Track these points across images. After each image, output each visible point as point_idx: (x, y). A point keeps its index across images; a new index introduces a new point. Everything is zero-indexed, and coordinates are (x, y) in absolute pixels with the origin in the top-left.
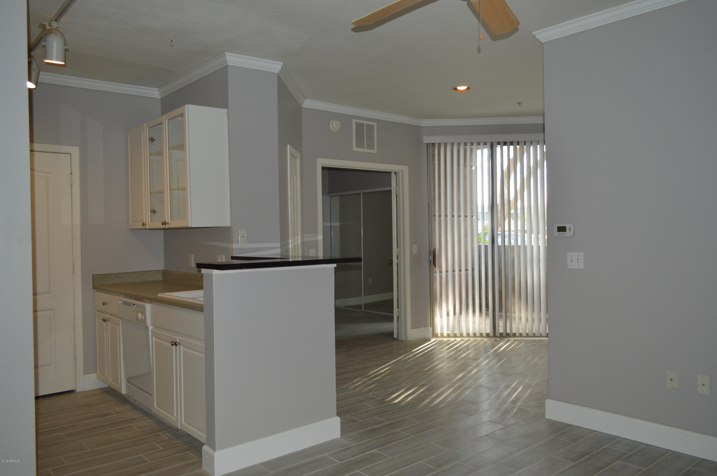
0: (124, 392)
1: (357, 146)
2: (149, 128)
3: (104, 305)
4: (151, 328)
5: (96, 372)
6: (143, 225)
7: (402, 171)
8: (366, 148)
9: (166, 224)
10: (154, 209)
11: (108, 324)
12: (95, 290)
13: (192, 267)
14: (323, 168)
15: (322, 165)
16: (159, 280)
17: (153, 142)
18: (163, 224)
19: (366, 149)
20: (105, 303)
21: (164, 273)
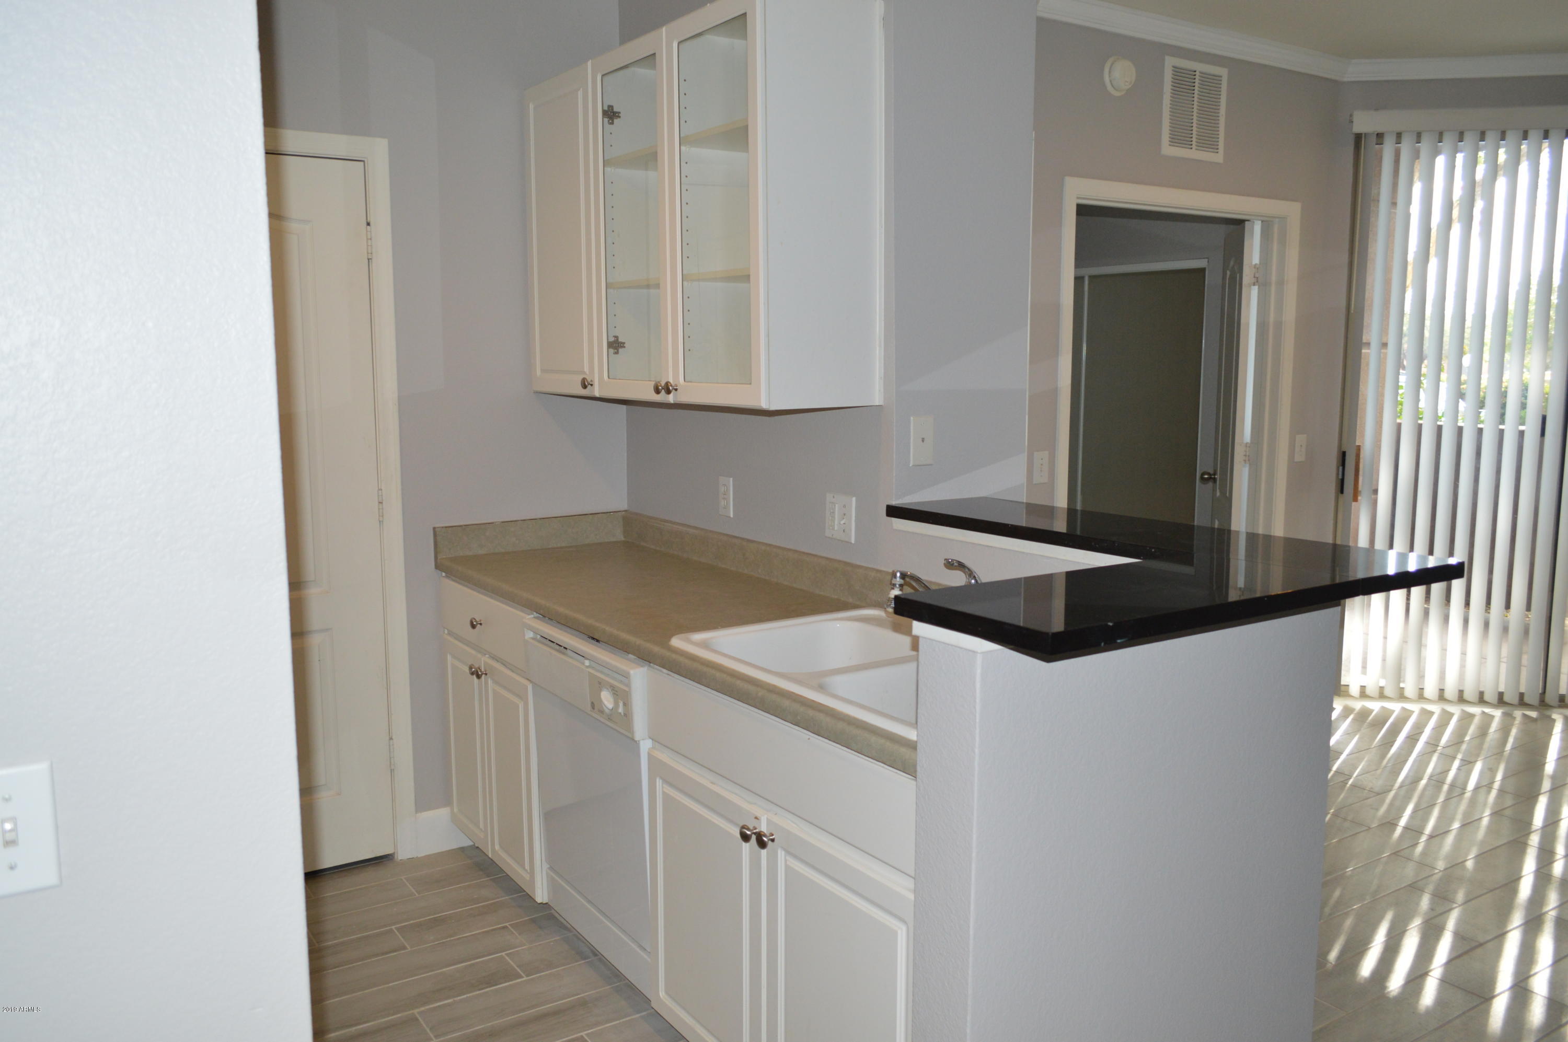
0: (541, 895)
1: (1174, 141)
2: (603, 76)
3: (473, 626)
4: (646, 745)
5: (448, 802)
6: (585, 387)
7: (1283, 219)
8: (1196, 146)
9: (668, 392)
10: (616, 337)
11: (486, 683)
12: (441, 574)
13: (730, 517)
14: (1083, 211)
15: (1078, 198)
16: (614, 540)
17: (612, 123)
18: (657, 391)
19: (1196, 149)
20: (476, 621)
21: (629, 519)
